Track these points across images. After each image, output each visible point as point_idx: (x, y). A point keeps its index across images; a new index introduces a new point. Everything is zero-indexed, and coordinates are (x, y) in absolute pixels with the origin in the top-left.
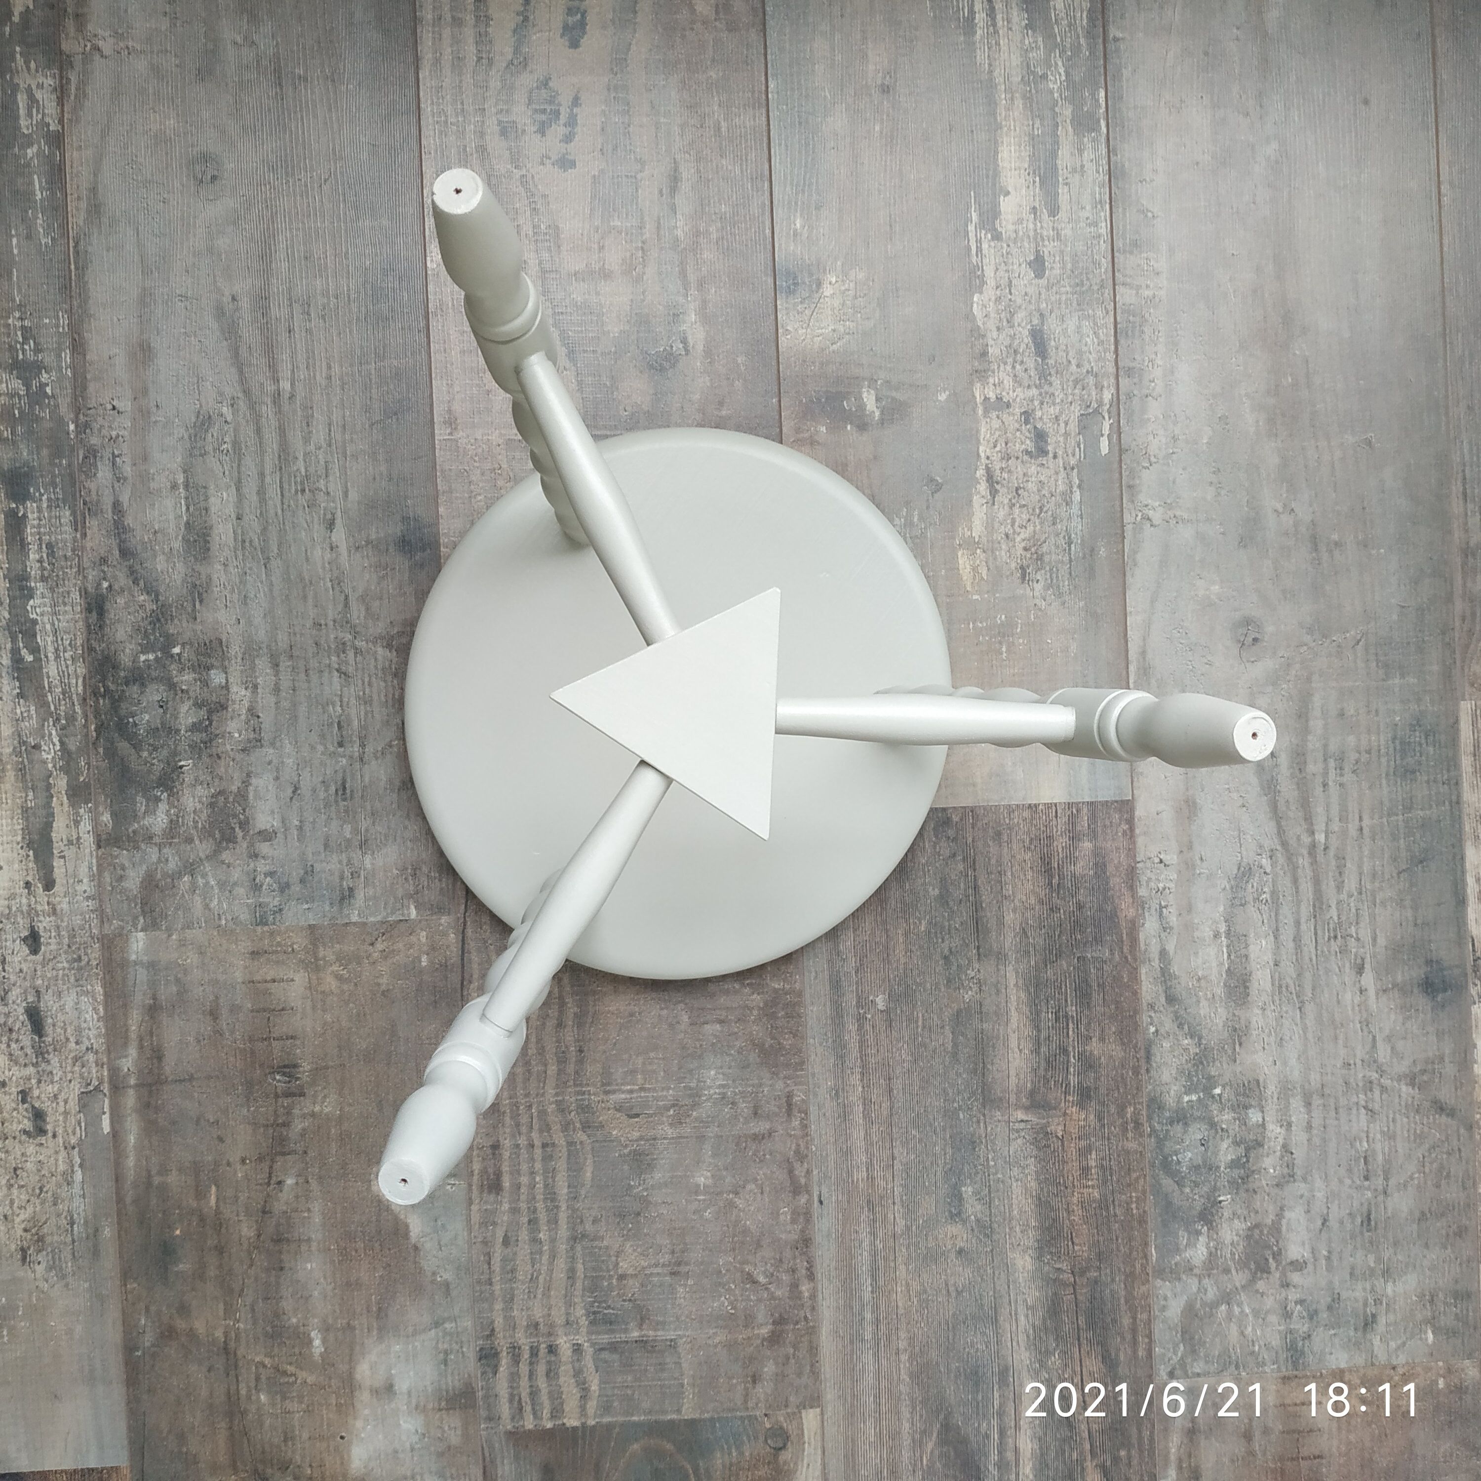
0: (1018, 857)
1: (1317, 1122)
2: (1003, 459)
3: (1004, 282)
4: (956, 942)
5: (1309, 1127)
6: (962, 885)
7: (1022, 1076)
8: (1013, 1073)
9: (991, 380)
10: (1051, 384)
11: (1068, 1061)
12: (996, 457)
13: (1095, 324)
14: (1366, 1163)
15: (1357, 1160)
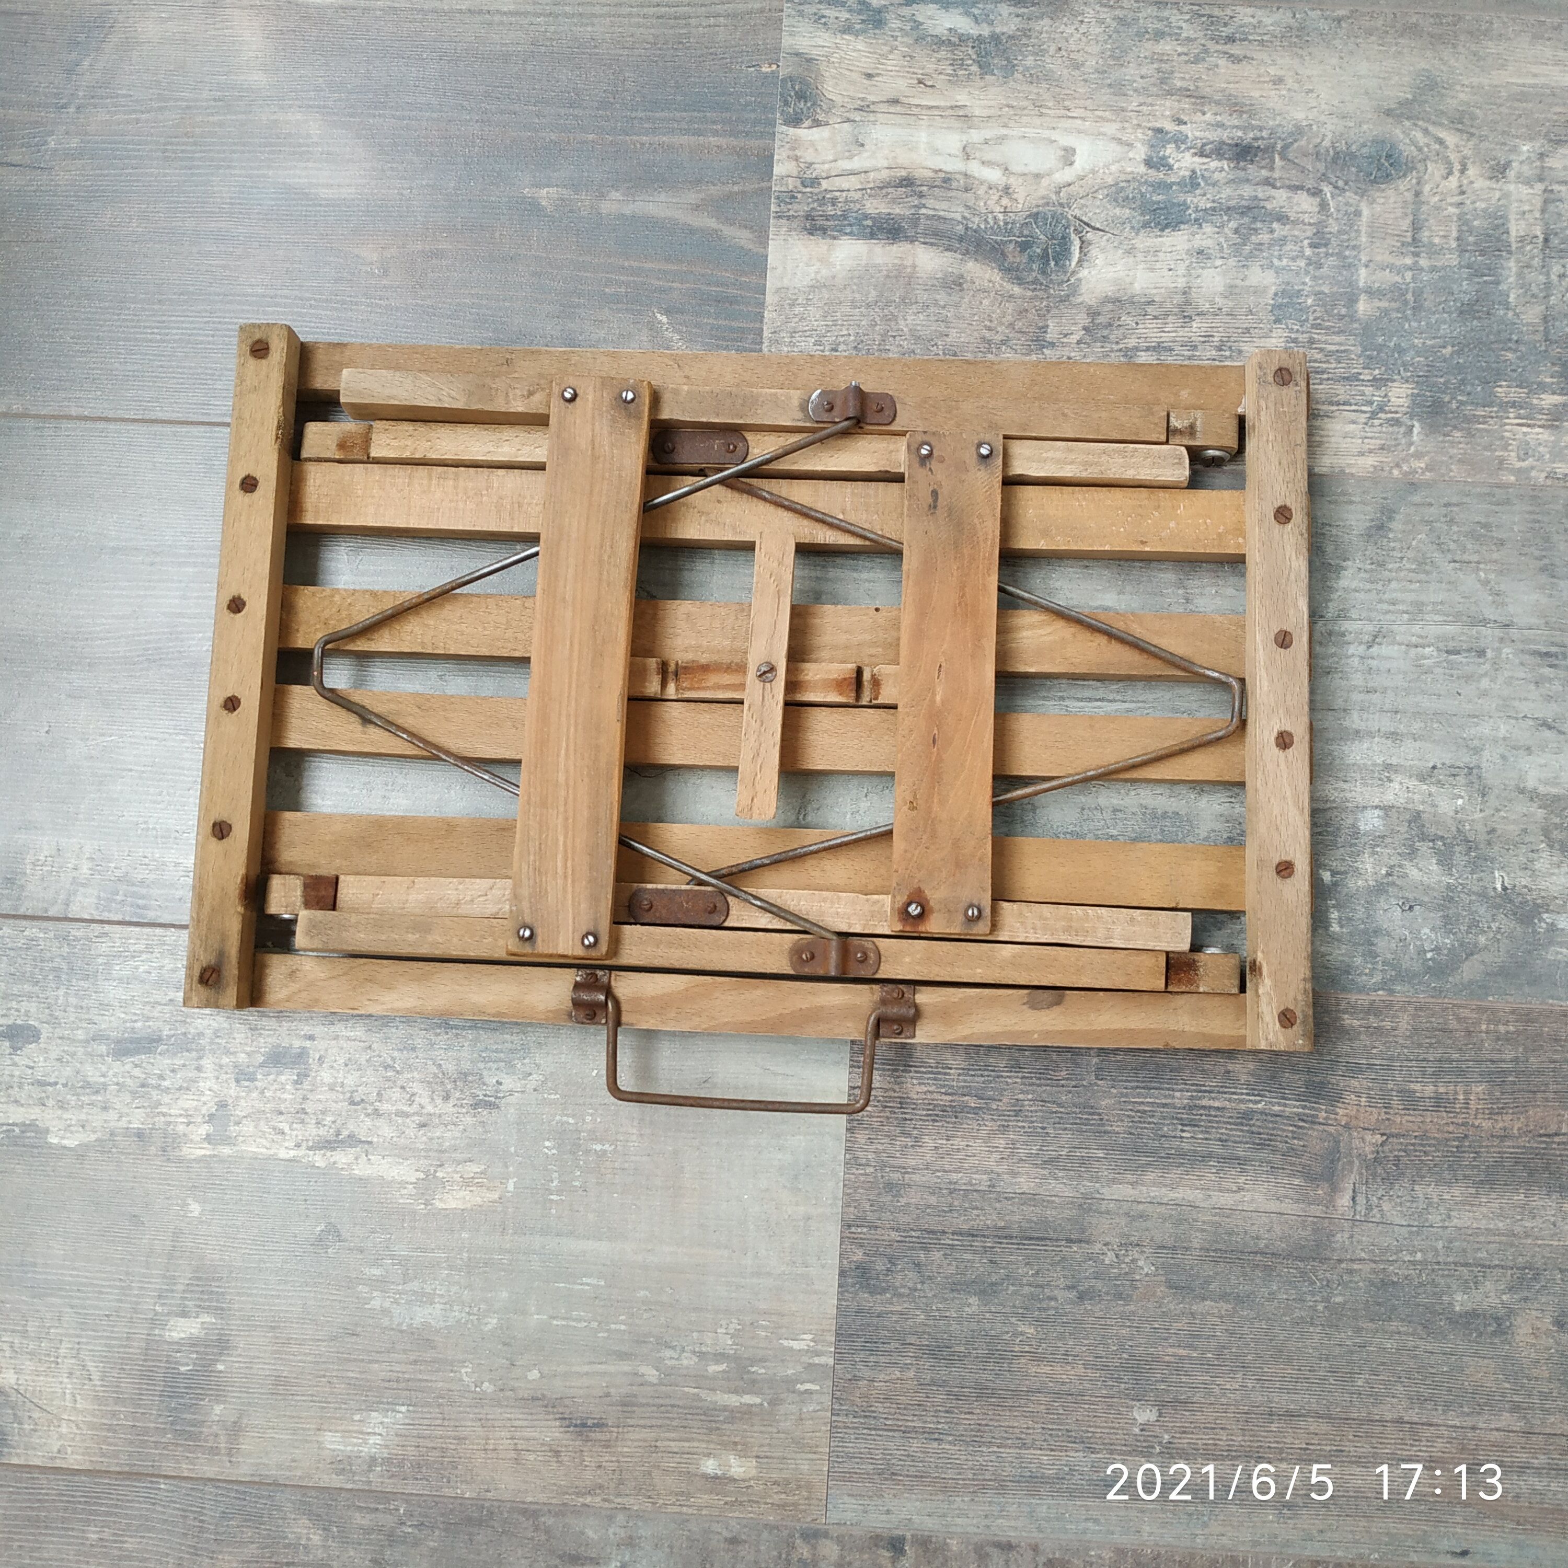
0: (928, 1157)
1: (1386, 724)
2: (302, 1122)
3: (36, 1092)
4: (1058, 1277)
5: (1394, 736)
6: (966, 1256)
7: (1282, 1192)
8: (1274, 1206)
9: (181, 1128)
10: (200, 1035)
11: (1262, 1113)
12: (299, 1133)
13: (118, 955)
14: (1458, 653)
15: (1451, 665)
